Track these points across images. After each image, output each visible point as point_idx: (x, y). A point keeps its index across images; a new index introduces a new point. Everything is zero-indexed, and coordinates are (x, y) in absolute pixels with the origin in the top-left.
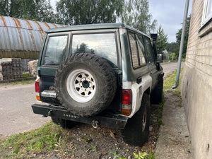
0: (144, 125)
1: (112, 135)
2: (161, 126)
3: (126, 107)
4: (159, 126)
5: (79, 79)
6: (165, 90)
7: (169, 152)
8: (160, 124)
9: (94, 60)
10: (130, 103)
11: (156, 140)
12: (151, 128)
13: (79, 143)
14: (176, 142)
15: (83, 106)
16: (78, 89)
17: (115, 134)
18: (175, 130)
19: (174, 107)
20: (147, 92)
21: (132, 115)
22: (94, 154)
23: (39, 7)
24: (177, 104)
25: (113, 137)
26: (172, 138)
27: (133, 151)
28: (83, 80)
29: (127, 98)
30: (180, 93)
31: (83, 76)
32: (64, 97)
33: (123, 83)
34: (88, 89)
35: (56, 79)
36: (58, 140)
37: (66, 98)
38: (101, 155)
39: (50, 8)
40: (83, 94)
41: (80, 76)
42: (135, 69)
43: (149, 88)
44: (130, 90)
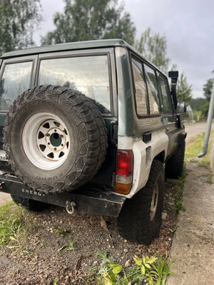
0: (154, 209)
1: (103, 223)
2: (181, 212)
3: (123, 180)
4: (177, 212)
5: (44, 131)
6: (187, 159)
7: (193, 257)
8: (179, 208)
9: (67, 96)
10: (130, 173)
11: (172, 235)
12: (164, 215)
13: (49, 236)
14: (204, 239)
15: (48, 176)
16: (43, 147)
17: (108, 223)
18: (203, 220)
19: (201, 183)
20: (160, 157)
21: (132, 193)
22: (70, 255)
23: (16, 43)
24: (205, 179)
25: (105, 228)
26: (198, 232)
27: (134, 252)
28: (51, 132)
29: (124, 165)
30: (209, 163)
31: (52, 125)
32: (17, 160)
33: (119, 139)
34: (59, 148)
35: (6, 129)
36: (16, 230)
37: (21, 161)
38: (82, 258)
39: (32, 43)
40: (51, 155)
41: (47, 126)
42: (140, 117)
43: (163, 152)
44: (130, 152)
